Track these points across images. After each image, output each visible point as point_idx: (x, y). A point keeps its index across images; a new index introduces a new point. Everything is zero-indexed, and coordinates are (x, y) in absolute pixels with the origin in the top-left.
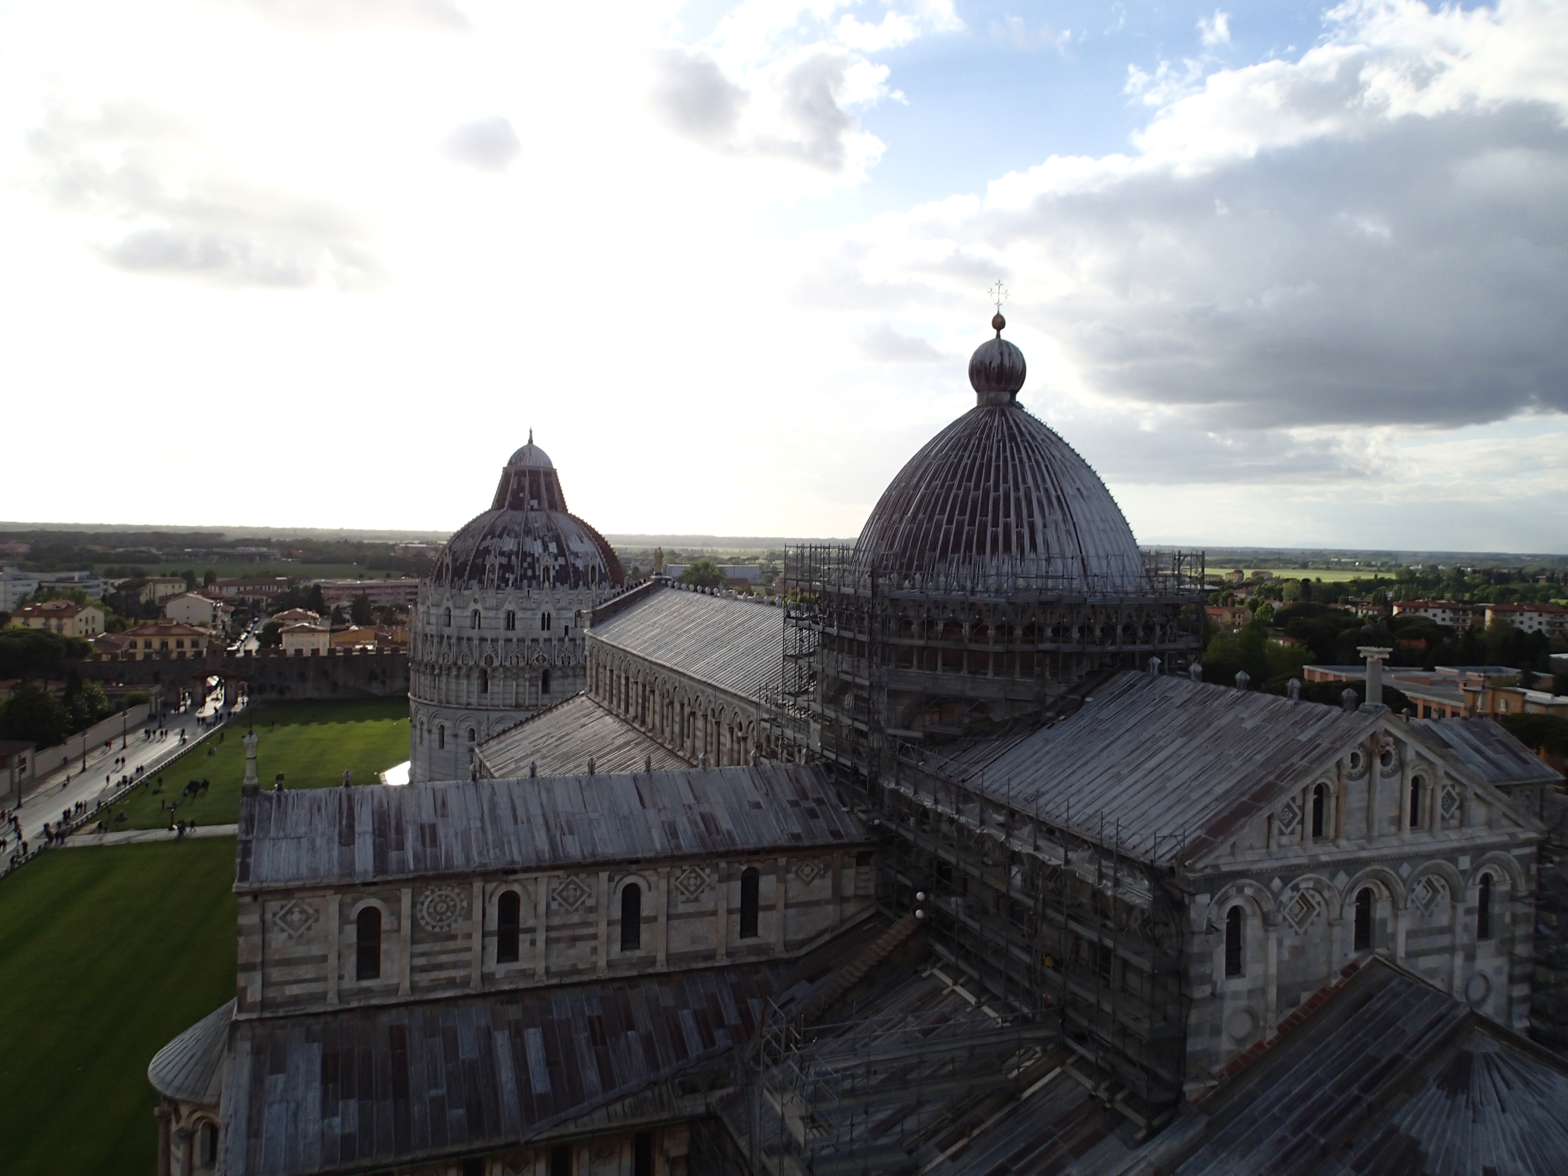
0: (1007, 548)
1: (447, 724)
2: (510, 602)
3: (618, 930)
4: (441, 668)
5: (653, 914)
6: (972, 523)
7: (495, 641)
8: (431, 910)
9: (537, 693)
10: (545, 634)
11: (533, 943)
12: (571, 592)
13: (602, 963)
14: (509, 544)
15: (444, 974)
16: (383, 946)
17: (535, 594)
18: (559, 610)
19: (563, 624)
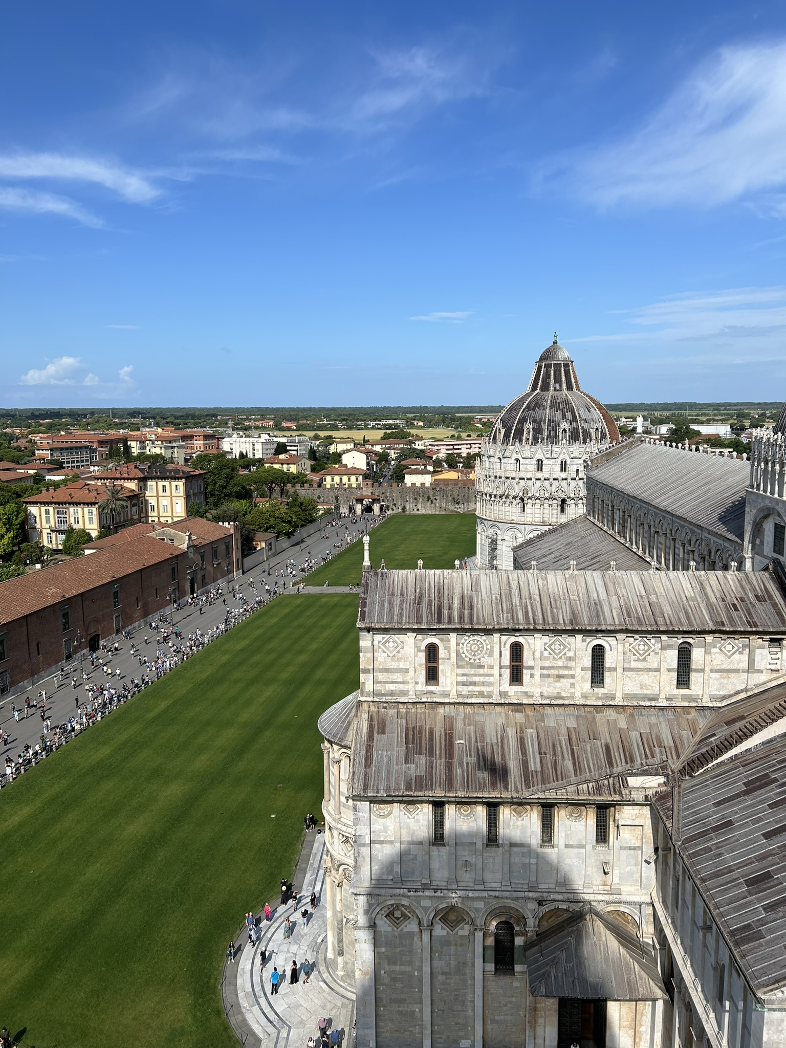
1: (499, 532)
2: (539, 454)
3: (589, 674)
4: (495, 497)
5: (613, 666)
7: (529, 479)
8: (469, 649)
9: (557, 514)
10: (563, 475)
11: (532, 676)
12: (581, 446)
13: (578, 694)
14: (539, 414)
15: (476, 689)
16: (441, 667)
17: (556, 448)
18: (572, 458)
19: (575, 468)
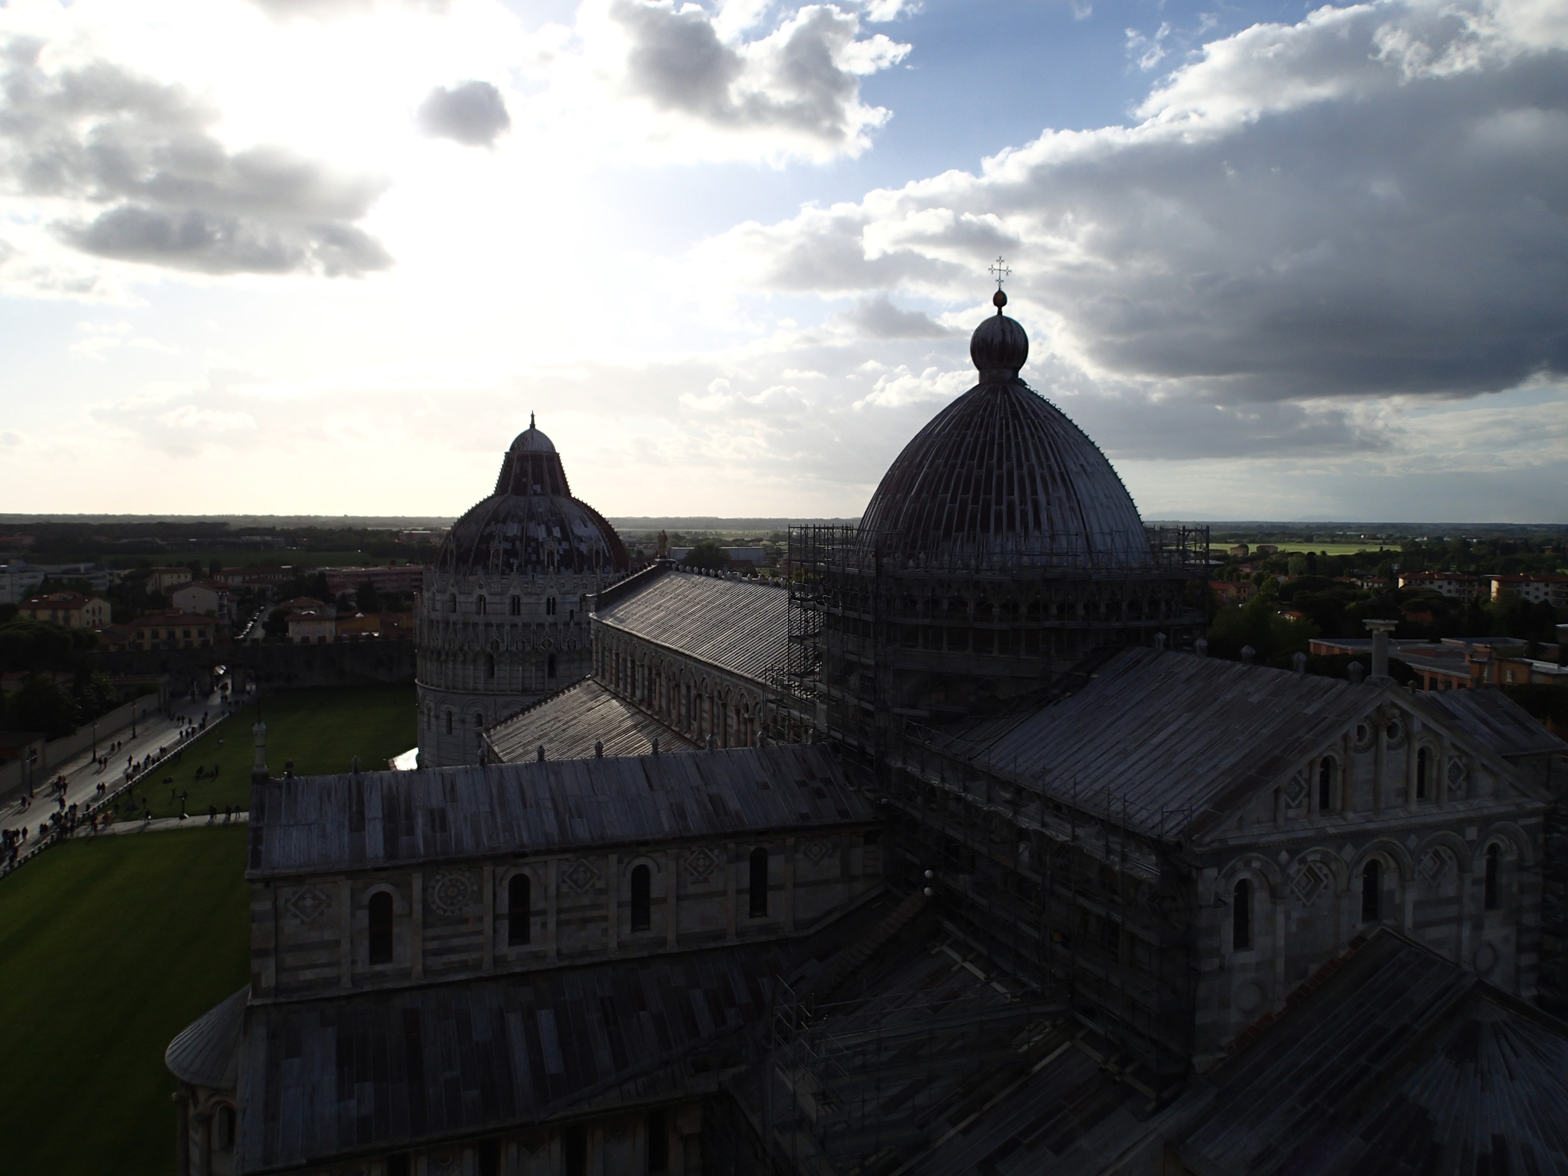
0: (1011, 526)
1: (455, 710)
2: (515, 588)
3: (627, 912)
4: (447, 654)
5: (663, 895)
6: (975, 501)
7: (500, 626)
8: (442, 895)
9: (544, 677)
10: (551, 619)
11: (544, 925)
12: (576, 576)
13: (613, 944)
14: (513, 530)
15: (455, 958)
16: (396, 930)
17: (540, 580)
18: (564, 594)
19: (568, 608)
